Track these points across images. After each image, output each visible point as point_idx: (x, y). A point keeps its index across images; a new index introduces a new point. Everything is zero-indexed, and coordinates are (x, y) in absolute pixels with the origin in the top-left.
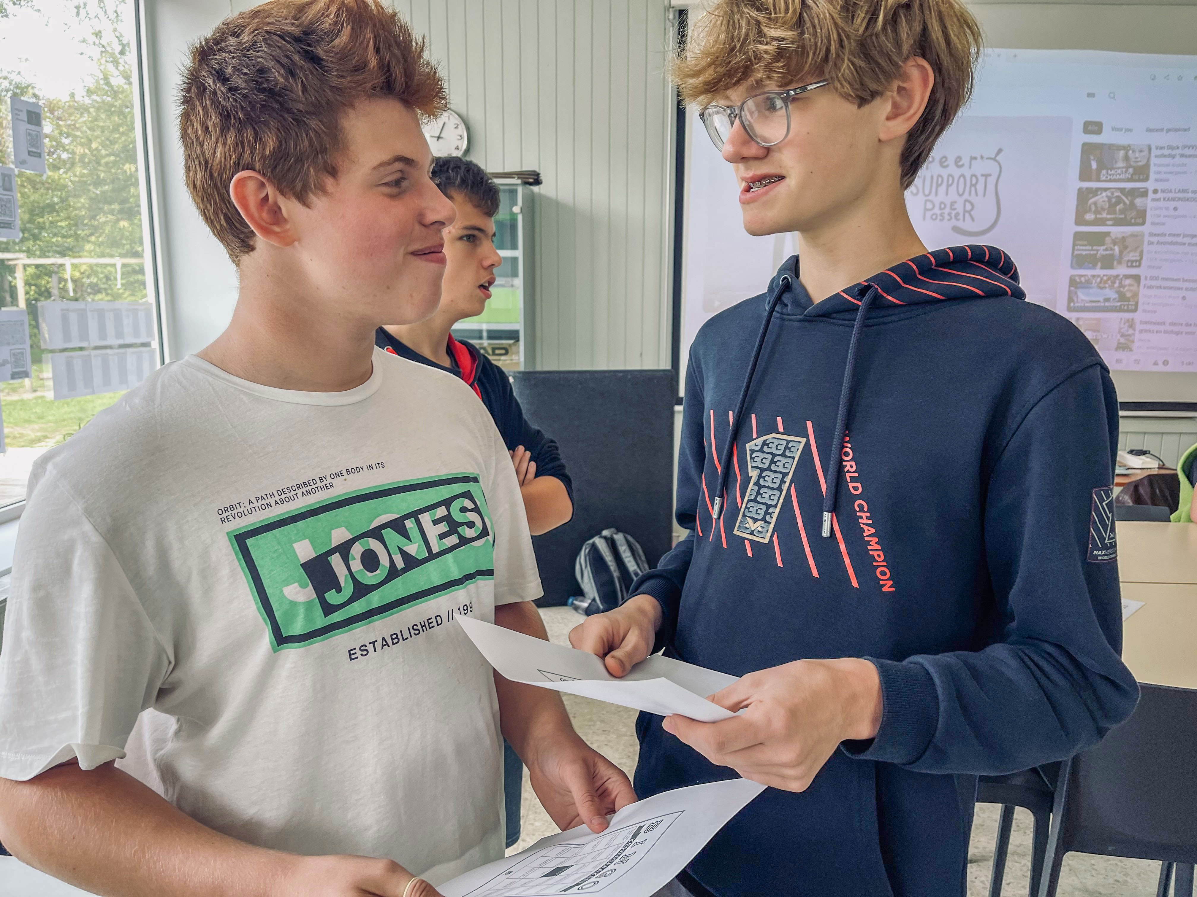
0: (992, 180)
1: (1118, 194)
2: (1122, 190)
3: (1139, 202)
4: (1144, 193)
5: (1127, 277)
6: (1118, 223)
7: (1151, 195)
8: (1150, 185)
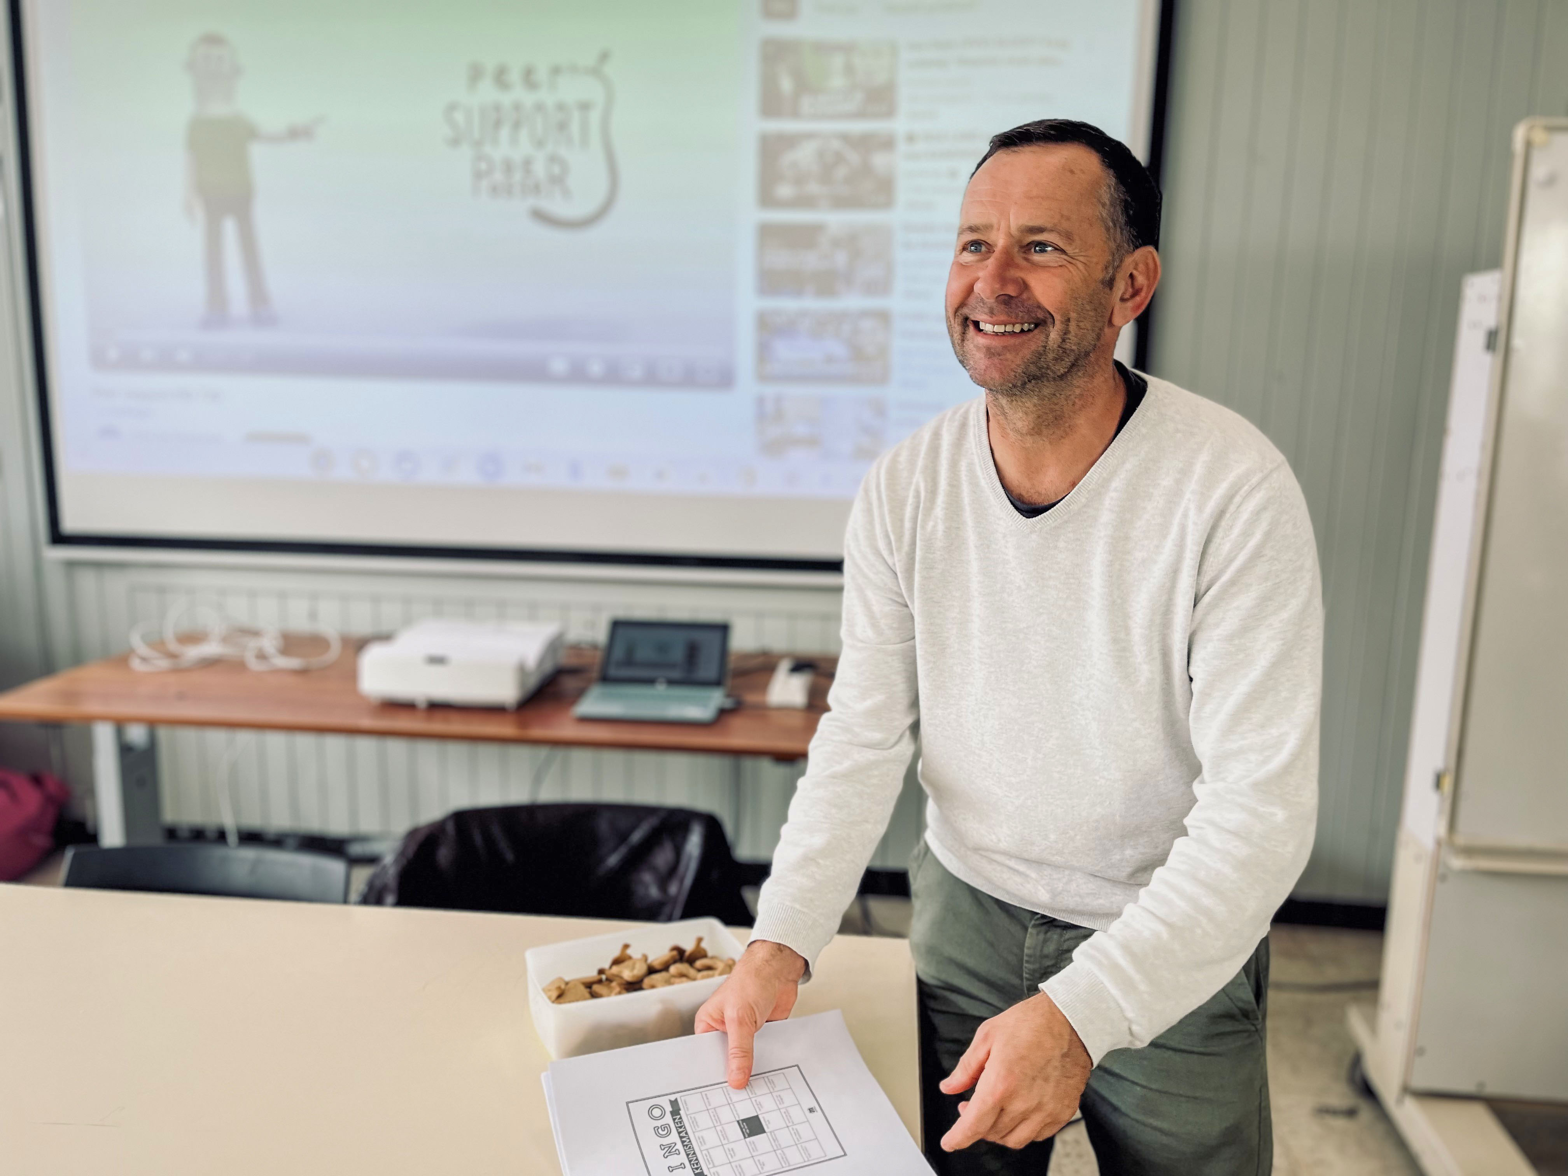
0: (595, 117)
1: (836, 144)
2: (845, 138)
3: (879, 160)
4: (888, 143)
5: (865, 314)
6: (840, 203)
7: (902, 147)
8: (899, 125)
